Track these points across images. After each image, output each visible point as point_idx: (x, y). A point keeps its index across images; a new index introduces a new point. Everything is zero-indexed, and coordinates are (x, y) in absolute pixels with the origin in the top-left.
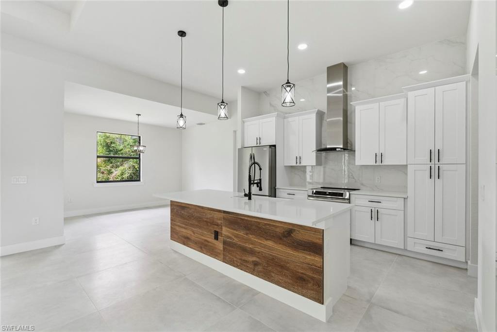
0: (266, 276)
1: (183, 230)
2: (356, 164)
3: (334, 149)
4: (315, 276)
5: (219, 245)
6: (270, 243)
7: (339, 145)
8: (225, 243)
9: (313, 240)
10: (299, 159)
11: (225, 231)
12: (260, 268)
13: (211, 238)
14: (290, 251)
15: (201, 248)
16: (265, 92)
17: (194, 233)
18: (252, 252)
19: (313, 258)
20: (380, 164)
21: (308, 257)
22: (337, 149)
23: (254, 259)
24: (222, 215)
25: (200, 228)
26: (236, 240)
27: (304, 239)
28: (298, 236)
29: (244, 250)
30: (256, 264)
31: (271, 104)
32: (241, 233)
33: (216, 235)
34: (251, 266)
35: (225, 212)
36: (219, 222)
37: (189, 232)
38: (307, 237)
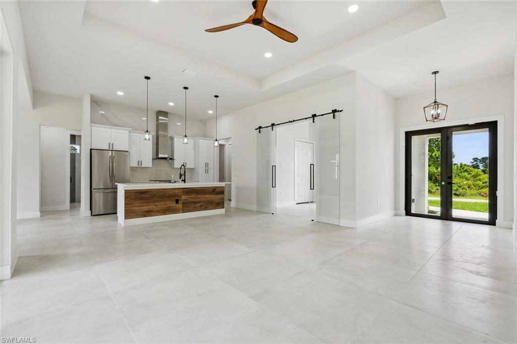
0: (206, 208)
1: (144, 207)
2: (175, 167)
3: (165, 158)
4: (222, 201)
5: (180, 206)
6: (207, 196)
7: (166, 155)
8: (183, 203)
9: (222, 190)
10: (140, 162)
11: (183, 197)
12: (203, 207)
13: (172, 204)
14: (215, 196)
15: (164, 212)
17: (156, 206)
18: (199, 202)
19: (222, 196)
21: (220, 196)
22: (167, 159)
23: (201, 204)
24: (181, 190)
25: (163, 201)
26: (191, 200)
28: (217, 190)
29: (195, 203)
30: (201, 206)
32: (194, 196)
33: (177, 202)
34: (199, 208)
35: (183, 188)
36: (179, 194)
37: (151, 207)
38: (220, 190)
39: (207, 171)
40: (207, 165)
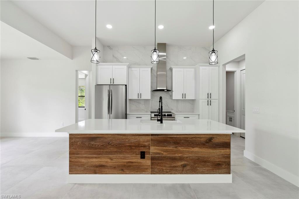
0: (194, 171)
1: (94, 160)
3: (163, 90)
4: (227, 160)
5: (147, 162)
6: (196, 149)
7: (164, 88)
8: (153, 159)
9: (225, 141)
11: (153, 150)
12: (188, 168)
13: (136, 159)
14: (211, 151)
15: (122, 170)
16: (109, 47)
17: (112, 159)
18: (181, 159)
19: (225, 151)
20: (184, 99)
21: (222, 151)
22: (165, 90)
23: (183, 163)
24: (149, 138)
25: (121, 153)
26: (165, 154)
27: (219, 141)
28: (216, 141)
29: (174, 159)
30: (184, 166)
31: (113, 56)
32: (171, 148)
33: (143, 155)
34: (181, 169)
35: (152, 135)
36: (146, 144)
37: (104, 160)
38: (222, 140)
39: (209, 103)
40: (209, 95)
